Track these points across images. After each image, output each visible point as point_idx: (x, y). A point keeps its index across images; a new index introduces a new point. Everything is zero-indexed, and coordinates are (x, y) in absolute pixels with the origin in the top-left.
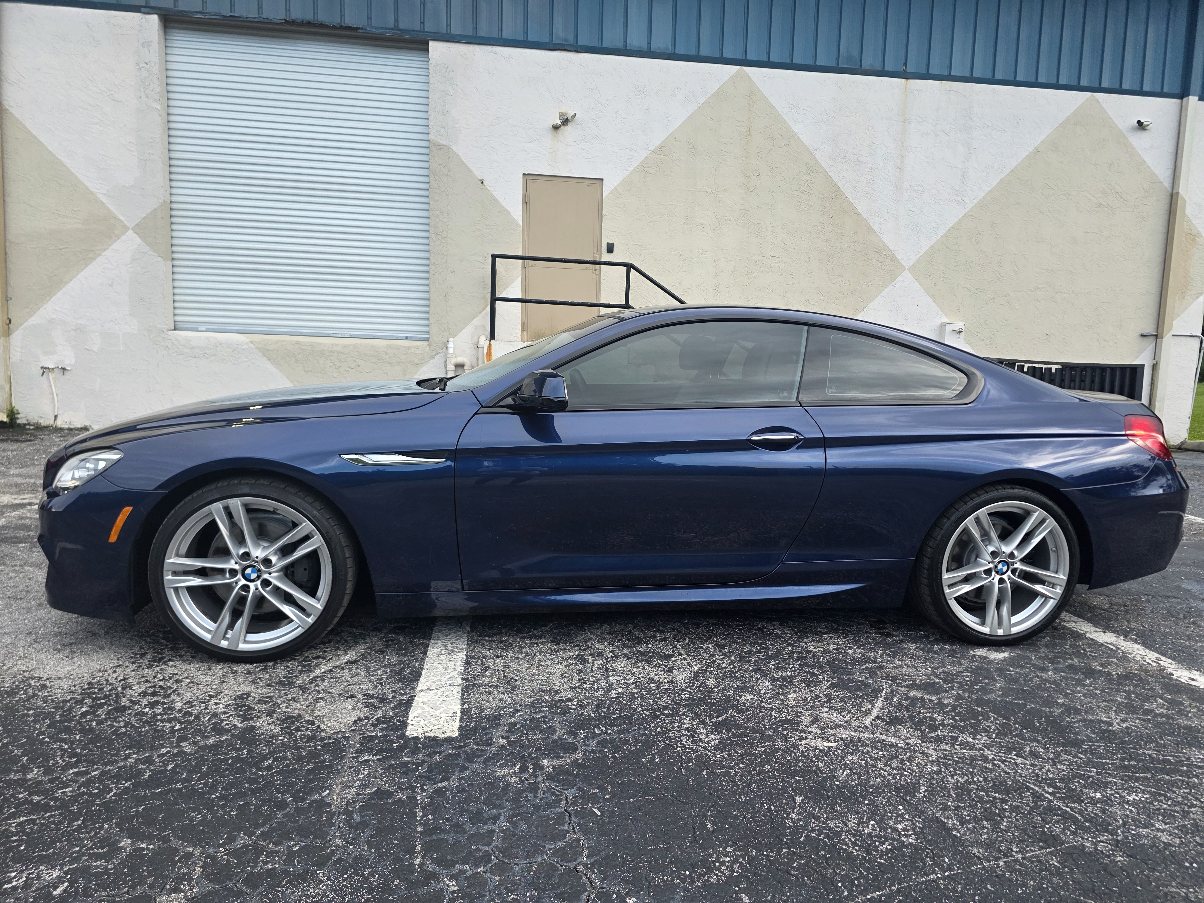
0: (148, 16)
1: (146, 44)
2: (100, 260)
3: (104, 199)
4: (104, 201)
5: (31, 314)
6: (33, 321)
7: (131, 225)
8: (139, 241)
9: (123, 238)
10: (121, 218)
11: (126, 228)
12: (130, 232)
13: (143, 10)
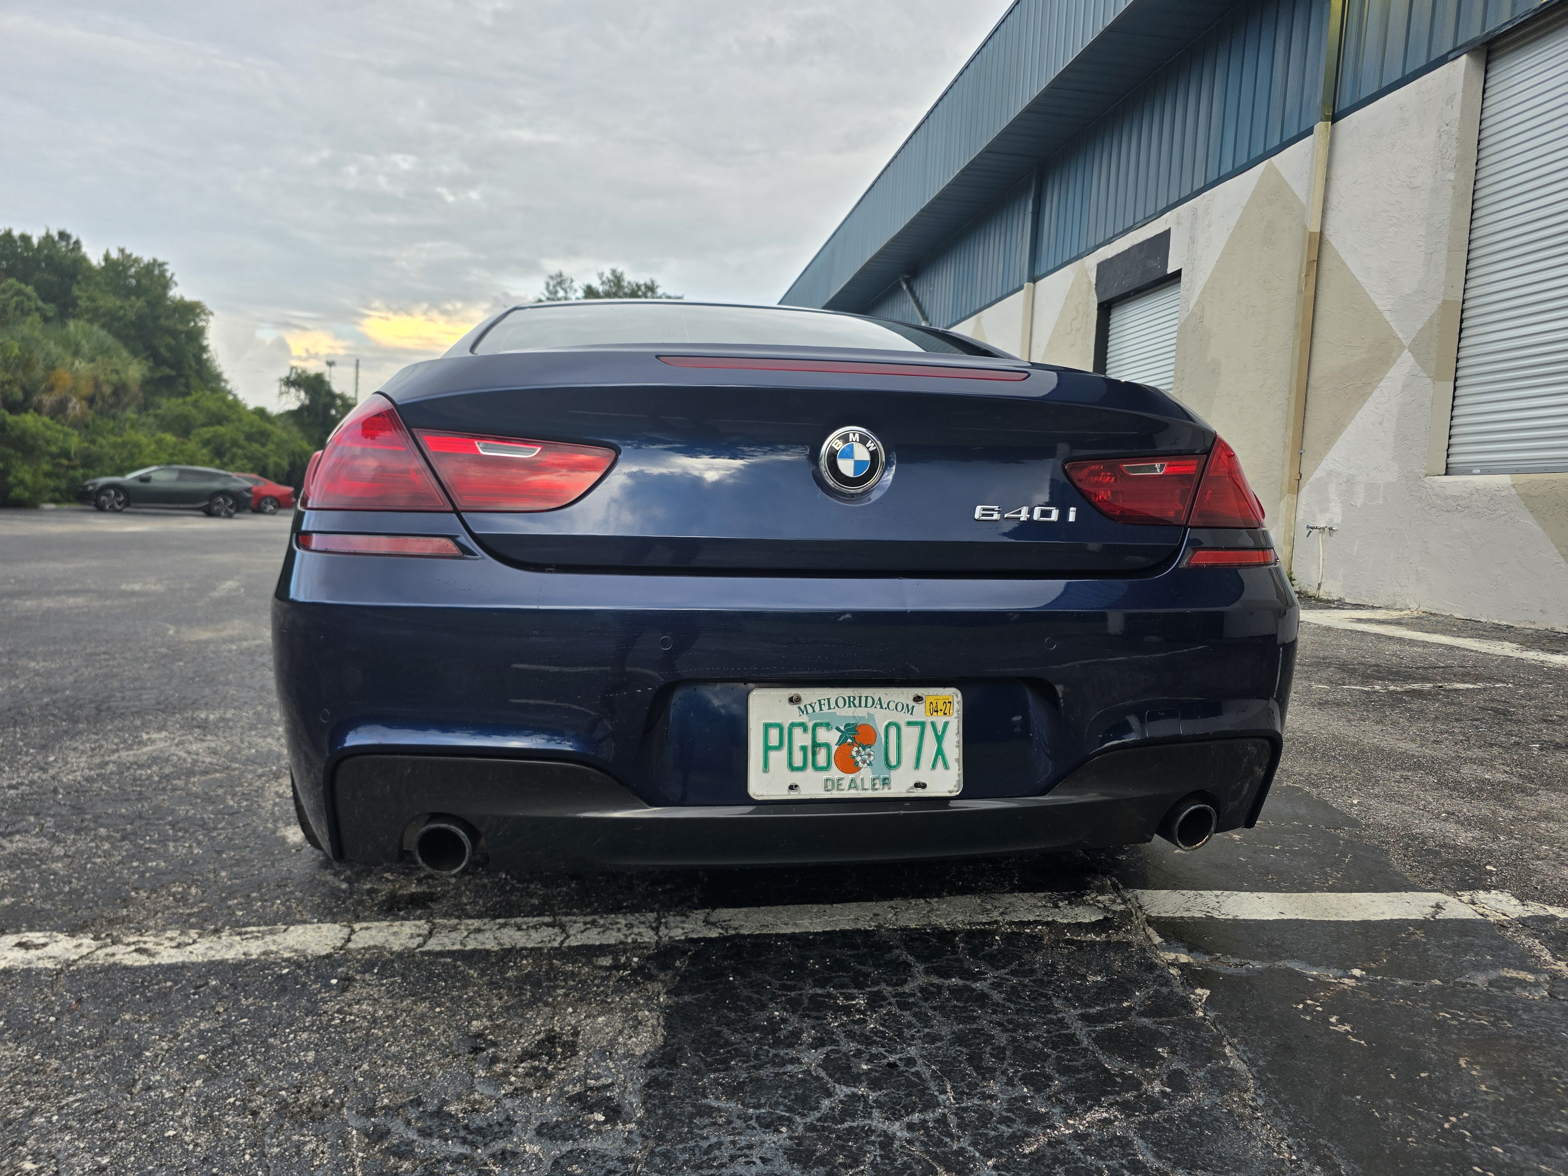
0: (1456, 62)
1: (1449, 101)
2: (1376, 393)
3: (1387, 316)
4: (1388, 319)
5: (1316, 468)
6: (1318, 474)
7: (1407, 343)
8: (1412, 360)
9: (1400, 360)
10: (1400, 336)
11: (1402, 347)
12: (1406, 351)
13: (1451, 56)
